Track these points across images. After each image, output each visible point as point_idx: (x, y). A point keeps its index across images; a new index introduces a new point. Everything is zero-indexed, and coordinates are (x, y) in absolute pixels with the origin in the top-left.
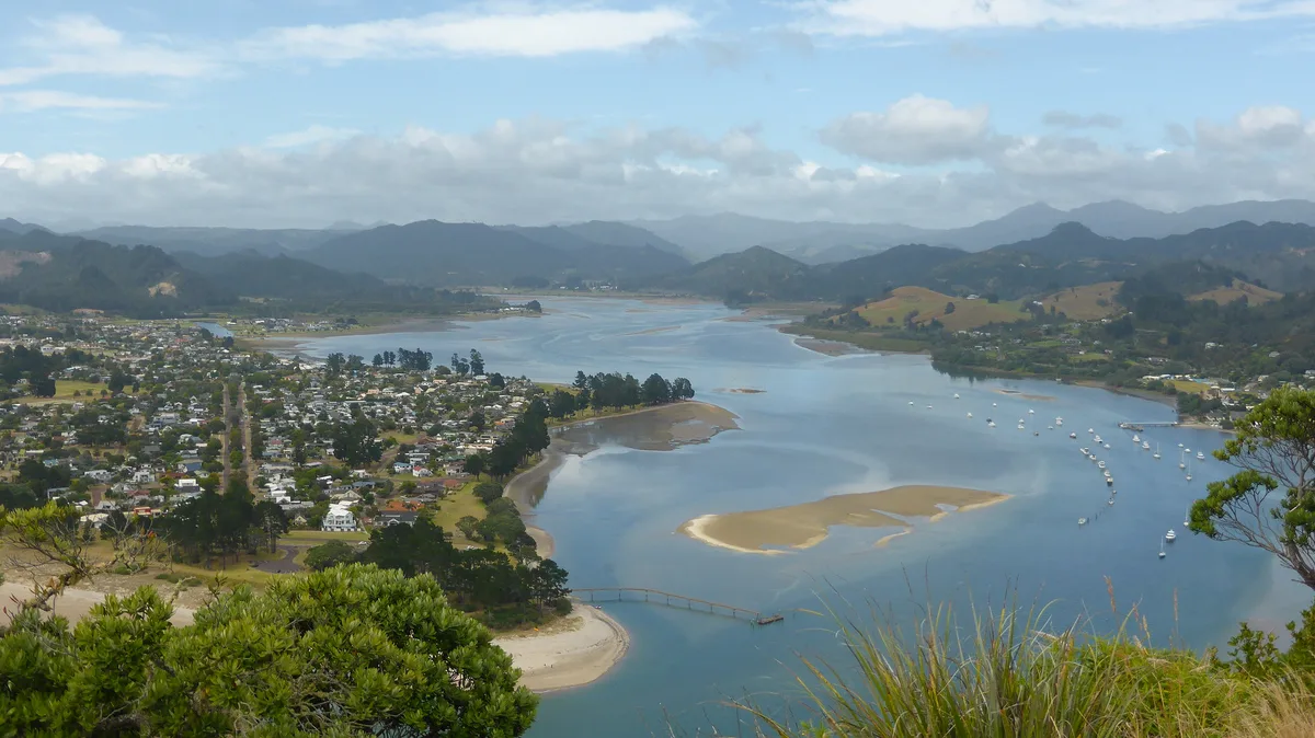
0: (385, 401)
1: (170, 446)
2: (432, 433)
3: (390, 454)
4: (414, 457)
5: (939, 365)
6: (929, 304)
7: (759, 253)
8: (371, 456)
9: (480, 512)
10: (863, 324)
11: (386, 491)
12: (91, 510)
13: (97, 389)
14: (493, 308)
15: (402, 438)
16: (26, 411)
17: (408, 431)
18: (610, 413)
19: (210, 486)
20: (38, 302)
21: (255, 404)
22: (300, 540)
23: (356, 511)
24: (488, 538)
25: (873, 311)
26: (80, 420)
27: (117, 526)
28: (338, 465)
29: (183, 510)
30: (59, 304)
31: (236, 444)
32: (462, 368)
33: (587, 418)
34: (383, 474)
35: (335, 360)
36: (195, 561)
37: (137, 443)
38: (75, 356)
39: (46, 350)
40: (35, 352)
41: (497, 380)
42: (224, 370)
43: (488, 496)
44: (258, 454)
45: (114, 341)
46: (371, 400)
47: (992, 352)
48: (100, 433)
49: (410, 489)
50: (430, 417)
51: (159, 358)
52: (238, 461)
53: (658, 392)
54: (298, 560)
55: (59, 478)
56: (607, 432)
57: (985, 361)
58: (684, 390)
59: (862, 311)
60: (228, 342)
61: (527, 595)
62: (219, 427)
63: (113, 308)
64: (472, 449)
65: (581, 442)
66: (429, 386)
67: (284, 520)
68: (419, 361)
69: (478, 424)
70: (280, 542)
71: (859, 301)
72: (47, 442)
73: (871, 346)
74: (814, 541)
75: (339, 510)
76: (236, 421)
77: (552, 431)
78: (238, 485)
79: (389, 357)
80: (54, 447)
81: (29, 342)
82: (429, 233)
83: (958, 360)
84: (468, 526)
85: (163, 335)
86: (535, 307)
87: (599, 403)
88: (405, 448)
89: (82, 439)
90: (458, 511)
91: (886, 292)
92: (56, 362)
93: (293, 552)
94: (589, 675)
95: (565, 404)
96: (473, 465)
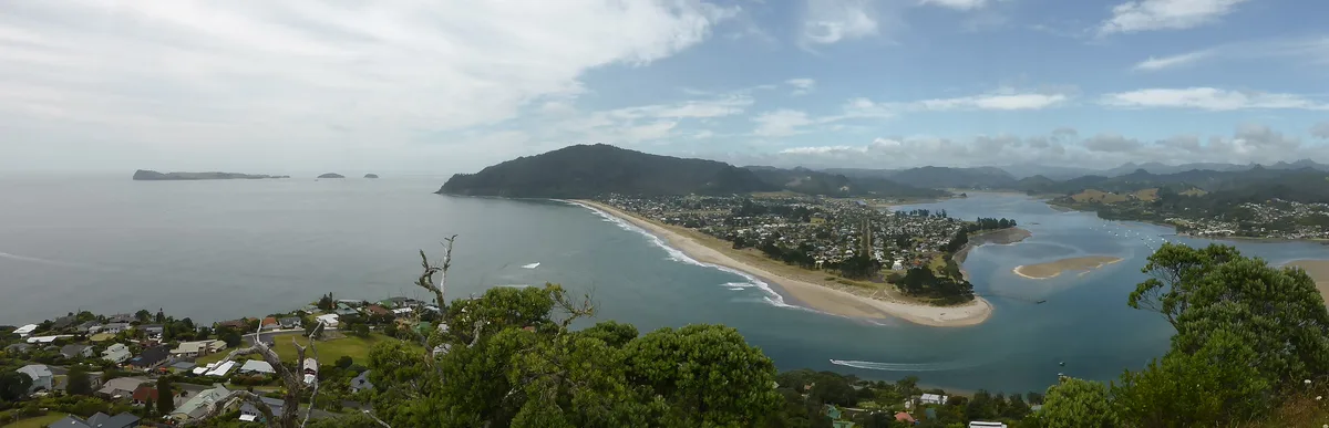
0: (914, 227)
1: (844, 240)
2: (929, 237)
3: (914, 245)
4: (922, 246)
5: (1100, 215)
6: (1097, 195)
7: (1039, 177)
8: (908, 245)
9: (944, 265)
10: (1073, 201)
11: (913, 257)
12: (819, 259)
13: (823, 220)
14: (949, 195)
15: (919, 240)
16: (801, 227)
17: (921, 237)
18: (988, 231)
19: (856, 253)
20: (806, 192)
21: (872, 227)
22: (884, 272)
23: (903, 263)
24: (947, 274)
25: (1078, 197)
26: (818, 230)
27: (826, 265)
28: (898, 248)
29: (847, 260)
30: (814, 194)
31: (866, 239)
32: (939, 216)
33: (981, 233)
34: (912, 251)
35: (897, 213)
36: (850, 277)
37: (834, 239)
38: (817, 210)
39: (808, 208)
40: (805, 208)
41: (951, 220)
42: (863, 216)
43: (947, 259)
44: (872, 244)
45: (829, 205)
46: (909, 226)
47: (1117, 211)
48: (822, 235)
49: (921, 256)
50: (928, 232)
51: (842, 211)
52: (865, 245)
53: (1005, 224)
54: (884, 279)
55: (811, 248)
56: (986, 238)
57: (1115, 214)
58: (1013, 223)
59: (1073, 197)
60: (864, 206)
61: (959, 293)
62: (860, 234)
63: (829, 195)
64: (942, 243)
65: (978, 242)
66: (928, 222)
67: (879, 265)
68: (925, 213)
69: (944, 235)
70: (879, 272)
71: (1072, 193)
72: (807, 237)
73: (1077, 209)
74: (1057, 274)
75: (897, 263)
76: (865, 232)
77: (969, 237)
78: (866, 253)
79: (915, 212)
80: (810, 240)
81: (803, 205)
82: (929, 171)
83: (1106, 213)
84: (940, 269)
85: (844, 203)
86: (964, 195)
87: (984, 228)
88: (920, 243)
89: (818, 236)
90: (937, 263)
91: (1082, 191)
92: (811, 212)
93: (882, 276)
94: (981, 320)
95: (973, 228)
96: (942, 248)
